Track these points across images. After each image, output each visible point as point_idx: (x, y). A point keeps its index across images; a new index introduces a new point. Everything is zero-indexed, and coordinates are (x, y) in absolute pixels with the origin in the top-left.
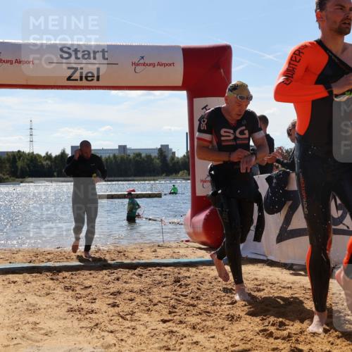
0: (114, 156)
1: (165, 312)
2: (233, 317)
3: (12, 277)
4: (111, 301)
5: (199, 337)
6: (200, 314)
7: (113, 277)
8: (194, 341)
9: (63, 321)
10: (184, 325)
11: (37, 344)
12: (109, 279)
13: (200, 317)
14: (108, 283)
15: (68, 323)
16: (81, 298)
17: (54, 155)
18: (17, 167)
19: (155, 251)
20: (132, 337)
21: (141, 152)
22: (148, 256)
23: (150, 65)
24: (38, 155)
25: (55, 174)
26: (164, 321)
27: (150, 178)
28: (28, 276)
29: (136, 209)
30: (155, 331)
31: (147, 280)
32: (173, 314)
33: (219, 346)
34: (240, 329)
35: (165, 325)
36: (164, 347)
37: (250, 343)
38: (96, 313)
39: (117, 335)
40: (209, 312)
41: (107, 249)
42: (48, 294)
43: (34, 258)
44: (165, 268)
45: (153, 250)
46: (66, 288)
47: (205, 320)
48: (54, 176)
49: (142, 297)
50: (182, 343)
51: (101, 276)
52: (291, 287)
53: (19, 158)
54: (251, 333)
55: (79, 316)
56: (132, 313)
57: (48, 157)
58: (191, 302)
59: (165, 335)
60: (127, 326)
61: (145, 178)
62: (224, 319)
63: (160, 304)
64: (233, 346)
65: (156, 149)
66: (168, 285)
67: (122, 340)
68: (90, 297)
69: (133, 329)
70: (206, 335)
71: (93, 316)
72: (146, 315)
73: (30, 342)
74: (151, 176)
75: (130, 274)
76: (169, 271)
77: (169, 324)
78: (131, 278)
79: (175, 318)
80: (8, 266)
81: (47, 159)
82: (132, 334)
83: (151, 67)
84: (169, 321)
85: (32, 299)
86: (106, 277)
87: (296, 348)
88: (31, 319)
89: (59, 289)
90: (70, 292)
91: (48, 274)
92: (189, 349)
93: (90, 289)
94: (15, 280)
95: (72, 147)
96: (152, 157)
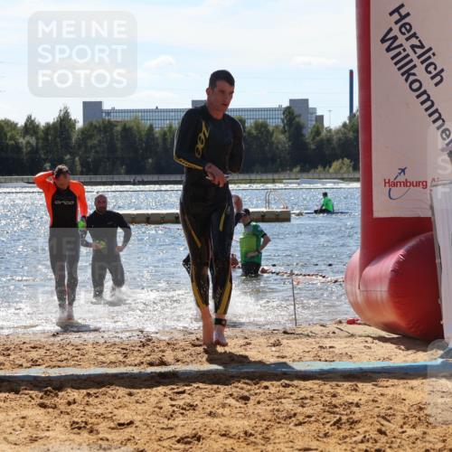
19: (277, 344)
27: (264, 177)
41: (166, 338)
45: (272, 341)
46: (76, 428)
57: (32, 126)
76: (311, 390)
81: (27, 132)
95: (85, 104)
96: (271, 129)
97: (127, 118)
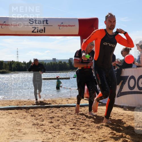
0: (51, 62)
1: (72, 125)
2: (99, 127)
3: (10, 111)
4: (50, 121)
5: (85, 135)
6: (86, 126)
7: (51, 111)
8: (84, 137)
9: (31, 129)
10: (80, 130)
11: (21, 138)
12: (49, 112)
13: (86, 127)
14: (49, 114)
15: (33, 130)
16: (38, 119)
17: (27, 62)
18: (12, 67)
19: (67, 101)
20: (59, 135)
21: (62, 61)
22: (65, 103)
23: (65, 26)
24: (20, 62)
25: (27, 70)
26: (72, 129)
28: (16, 111)
29: (60, 84)
30: (68, 133)
31: (64, 112)
32: (75, 126)
33: (94, 139)
34: (102, 132)
35: (72, 130)
36: (71, 139)
37: (106, 138)
38: (44, 126)
39: (53, 134)
40: (89, 125)
41: (48, 100)
42: (24, 118)
43: (19, 104)
44: (72, 108)
45: (67, 100)
46: (32, 116)
47: (88, 129)
48: (27, 71)
49: (63, 119)
50: (79, 138)
51: (46, 111)
52: (123, 115)
53: (13, 64)
54: (107, 134)
55: (37, 127)
56: (59, 126)
57: (24, 63)
58: (82, 121)
59: (72, 134)
60: (56, 131)
61: (63, 71)
62: (95, 128)
63: (70, 122)
64: (100, 139)
65: (68, 60)
66: (73, 114)
67: (54, 136)
68: (42, 119)
69: (59, 132)
70: (89, 134)
71: (43, 127)
72: (64, 126)
73: (18, 137)
74: (66, 70)
75: (57, 110)
76: (73, 109)
77: (73, 130)
78: (58, 112)
79: (76, 128)
80: (8, 107)
81: (24, 64)
82: (59, 134)
83: (66, 27)
84: (73, 129)
85: (18, 120)
86: (48, 111)
87: (125, 140)
88: (18, 128)
89: (29, 116)
90: (34, 117)
91: (25, 110)
92: (82, 140)
93: (42, 116)
94: (11, 112)
95: (34, 59)
96: (66, 63)
97: (41, 61)
